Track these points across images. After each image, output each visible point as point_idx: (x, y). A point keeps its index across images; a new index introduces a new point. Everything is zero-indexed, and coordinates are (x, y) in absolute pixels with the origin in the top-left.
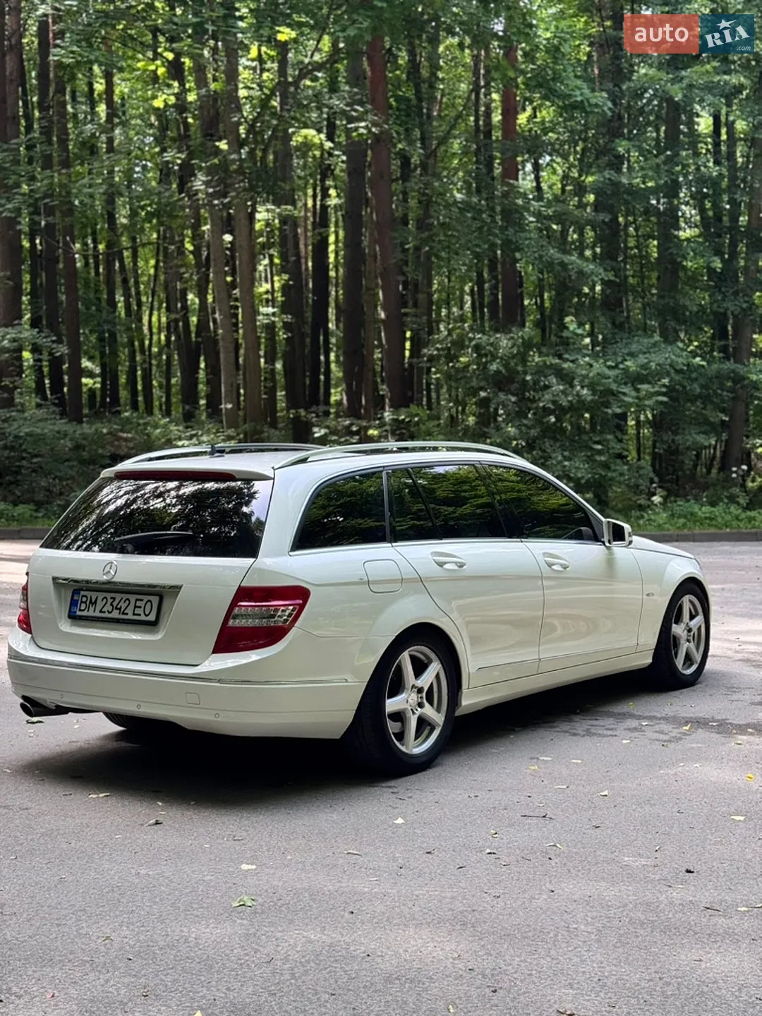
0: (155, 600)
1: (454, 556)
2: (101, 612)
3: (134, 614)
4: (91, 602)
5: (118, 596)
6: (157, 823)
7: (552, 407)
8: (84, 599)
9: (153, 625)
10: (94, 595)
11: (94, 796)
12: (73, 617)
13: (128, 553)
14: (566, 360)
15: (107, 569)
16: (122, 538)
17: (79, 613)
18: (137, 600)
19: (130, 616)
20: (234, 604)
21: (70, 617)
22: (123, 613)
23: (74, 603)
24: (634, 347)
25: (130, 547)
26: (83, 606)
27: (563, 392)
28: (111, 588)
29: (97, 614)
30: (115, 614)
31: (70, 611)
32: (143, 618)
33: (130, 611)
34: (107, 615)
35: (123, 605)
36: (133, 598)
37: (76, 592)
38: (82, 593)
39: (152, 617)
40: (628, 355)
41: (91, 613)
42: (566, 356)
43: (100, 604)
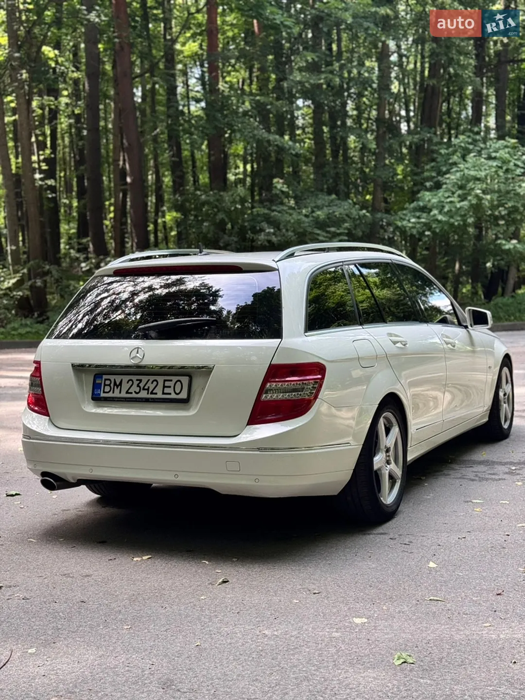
0: (185, 380)
1: (399, 337)
2: (127, 392)
3: (163, 393)
4: (115, 384)
5: (145, 379)
6: (224, 582)
7: (267, 244)
8: (108, 382)
9: (185, 402)
10: (118, 379)
11: (139, 559)
12: (96, 399)
13: (152, 339)
14: (273, 211)
15: (134, 354)
16: (146, 325)
17: (103, 395)
18: (165, 381)
19: (160, 395)
20: (266, 380)
21: (93, 399)
22: (152, 393)
23: (96, 386)
24: (319, 202)
25: (153, 334)
26: (107, 389)
27: (274, 234)
28: (138, 371)
29: (123, 395)
30: (144, 394)
31: (93, 393)
32: (173, 396)
33: (159, 390)
34: (134, 395)
35: (152, 387)
36: (161, 379)
37: (98, 376)
38: (105, 377)
39: (184, 395)
40: (315, 207)
41: (117, 394)
42: (274, 208)
43: (125, 386)
